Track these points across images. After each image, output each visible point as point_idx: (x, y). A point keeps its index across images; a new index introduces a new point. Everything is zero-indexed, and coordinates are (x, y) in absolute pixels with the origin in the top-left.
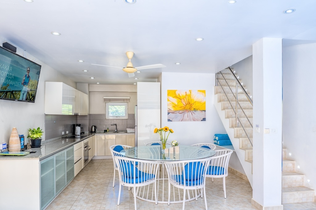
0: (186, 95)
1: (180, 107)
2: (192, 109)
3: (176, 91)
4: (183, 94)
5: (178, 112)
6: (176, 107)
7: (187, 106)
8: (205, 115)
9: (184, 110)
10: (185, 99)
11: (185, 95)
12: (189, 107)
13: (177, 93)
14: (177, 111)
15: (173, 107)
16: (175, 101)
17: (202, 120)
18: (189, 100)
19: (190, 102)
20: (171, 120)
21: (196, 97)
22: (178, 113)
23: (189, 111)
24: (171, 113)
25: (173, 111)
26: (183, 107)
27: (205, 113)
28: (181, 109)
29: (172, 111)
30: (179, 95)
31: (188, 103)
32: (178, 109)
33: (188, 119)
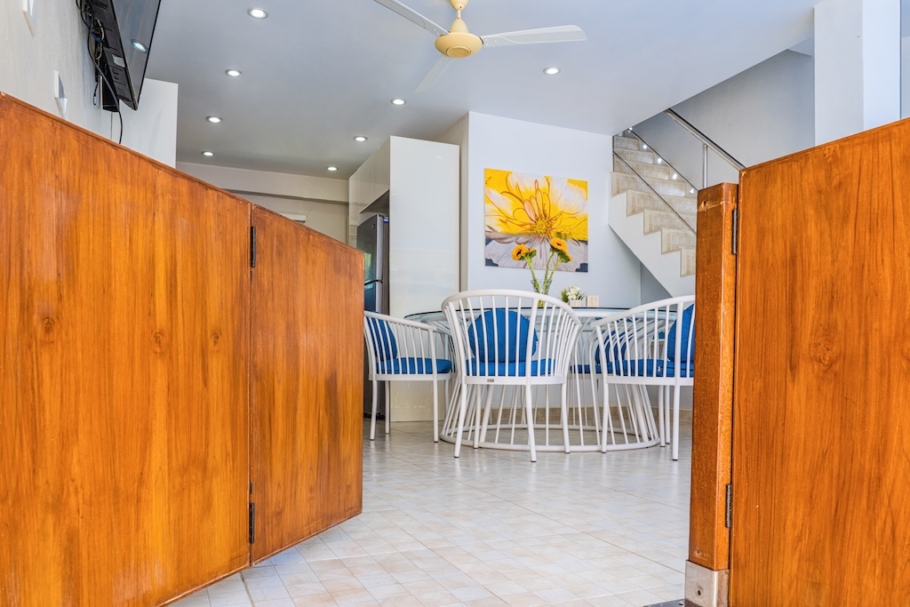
0: (537, 190)
1: (521, 226)
2: (553, 234)
3: (508, 174)
4: (527, 187)
5: (514, 238)
6: (508, 223)
7: (540, 222)
8: (586, 254)
9: (529, 235)
10: (533, 201)
11: (533, 190)
12: (544, 227)
13: (513, 181)
14: (512, 235)
15: (501, 223)
16: (508, 205)
17: (577, 270)
18: (544, 205)
19: (547, 212)
20: (494, 262)
21: (563, 200)
22: (514, 243)
23: (545, 240)
24: (495, 239)
25: (501, 236)
26: (528, 227)
27: (587, 250)
28: (521, 230)
29: (497, 236)
30: (517, 187)
31: (540, 216)
32: (516, 229)
33: (541, 262)
